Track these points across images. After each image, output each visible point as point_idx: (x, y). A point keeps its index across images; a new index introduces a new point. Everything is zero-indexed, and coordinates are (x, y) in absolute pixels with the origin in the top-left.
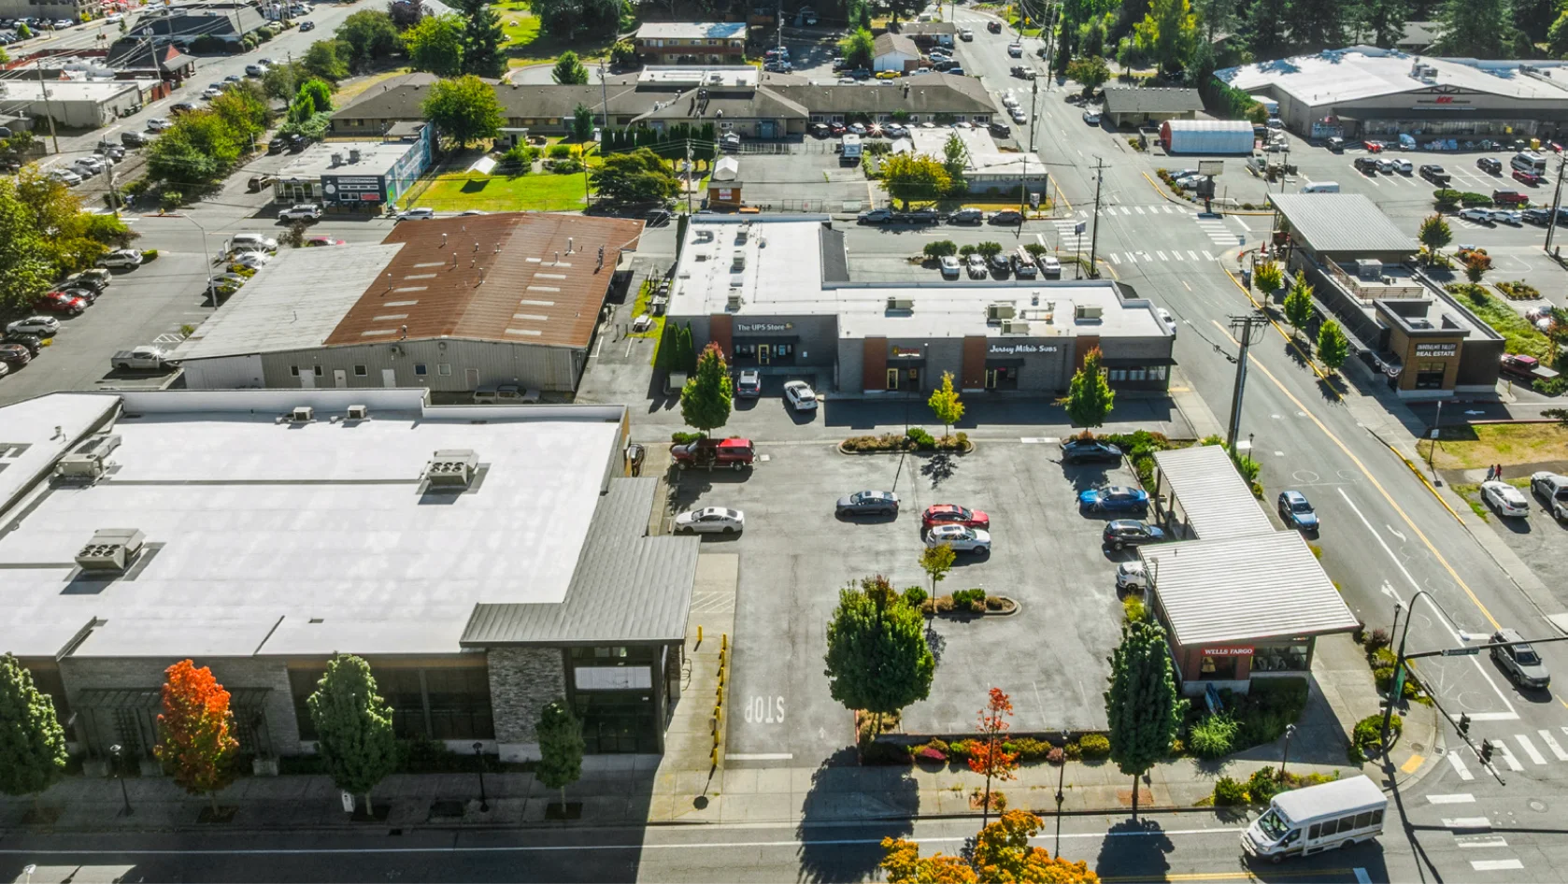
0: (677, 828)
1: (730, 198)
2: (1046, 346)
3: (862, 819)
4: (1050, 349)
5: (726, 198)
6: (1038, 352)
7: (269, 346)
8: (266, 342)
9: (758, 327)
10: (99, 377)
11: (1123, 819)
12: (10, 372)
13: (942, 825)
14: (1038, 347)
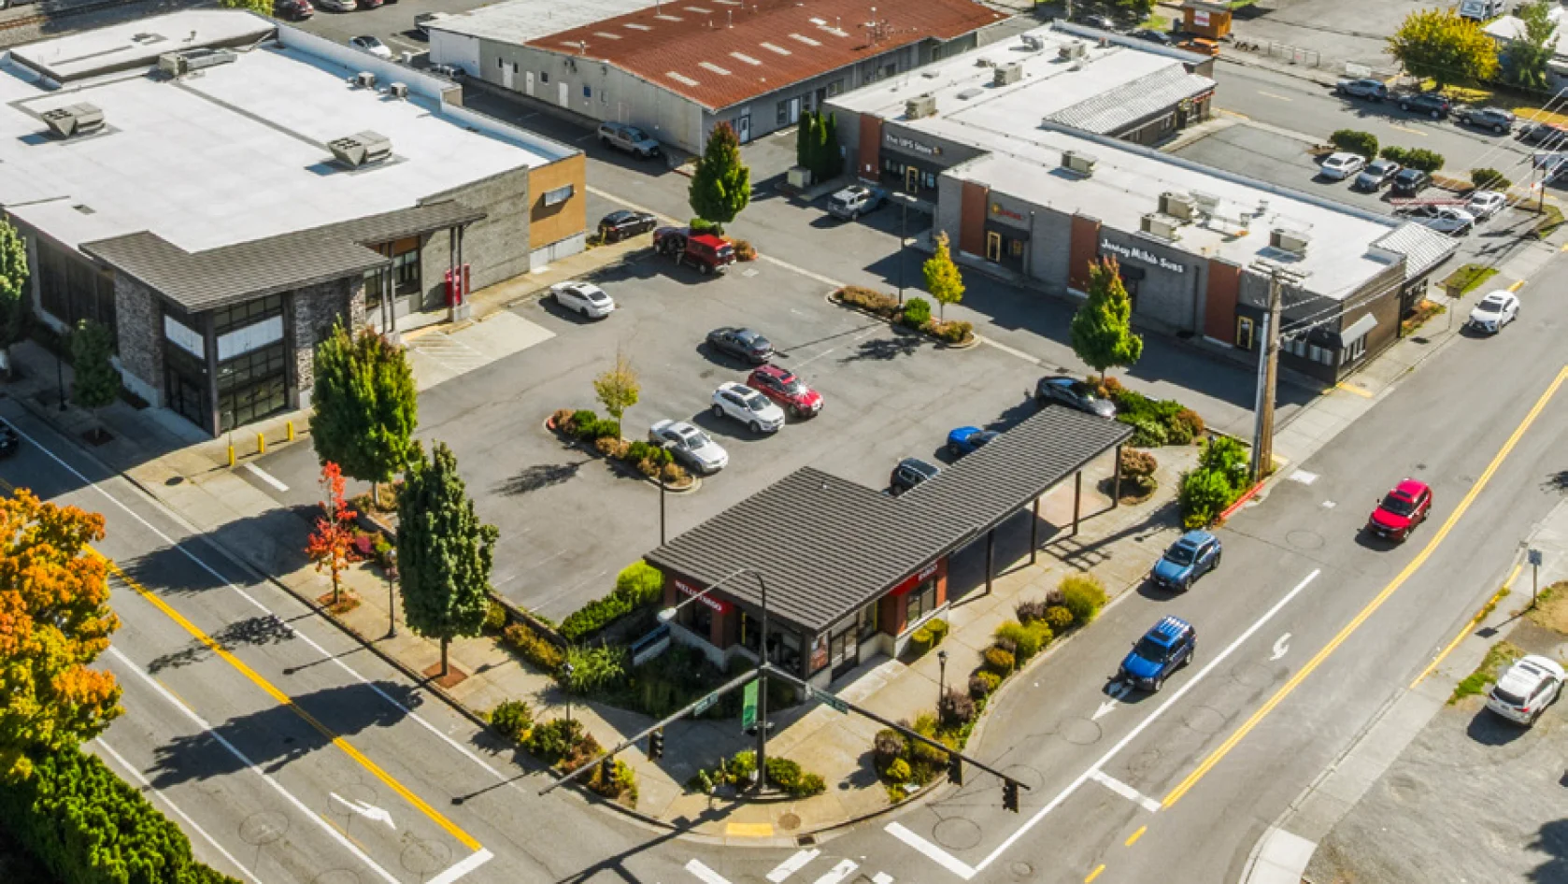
0: (136, 489)
1: (1207, 24)
2: (1169, 260)
3: (243, 558)
4: (1174, 267)
5: (1201, 23)
6: (1158, 265)
7: (503, 35)
8: (503, 31)
9: (905, 143)
10: (398, 31)
11: (400, 679)
12: (355, 10)
13: (278, 597)
14: (1158, 259)
